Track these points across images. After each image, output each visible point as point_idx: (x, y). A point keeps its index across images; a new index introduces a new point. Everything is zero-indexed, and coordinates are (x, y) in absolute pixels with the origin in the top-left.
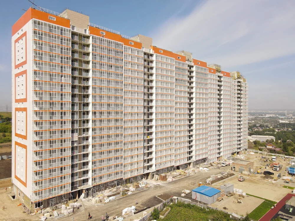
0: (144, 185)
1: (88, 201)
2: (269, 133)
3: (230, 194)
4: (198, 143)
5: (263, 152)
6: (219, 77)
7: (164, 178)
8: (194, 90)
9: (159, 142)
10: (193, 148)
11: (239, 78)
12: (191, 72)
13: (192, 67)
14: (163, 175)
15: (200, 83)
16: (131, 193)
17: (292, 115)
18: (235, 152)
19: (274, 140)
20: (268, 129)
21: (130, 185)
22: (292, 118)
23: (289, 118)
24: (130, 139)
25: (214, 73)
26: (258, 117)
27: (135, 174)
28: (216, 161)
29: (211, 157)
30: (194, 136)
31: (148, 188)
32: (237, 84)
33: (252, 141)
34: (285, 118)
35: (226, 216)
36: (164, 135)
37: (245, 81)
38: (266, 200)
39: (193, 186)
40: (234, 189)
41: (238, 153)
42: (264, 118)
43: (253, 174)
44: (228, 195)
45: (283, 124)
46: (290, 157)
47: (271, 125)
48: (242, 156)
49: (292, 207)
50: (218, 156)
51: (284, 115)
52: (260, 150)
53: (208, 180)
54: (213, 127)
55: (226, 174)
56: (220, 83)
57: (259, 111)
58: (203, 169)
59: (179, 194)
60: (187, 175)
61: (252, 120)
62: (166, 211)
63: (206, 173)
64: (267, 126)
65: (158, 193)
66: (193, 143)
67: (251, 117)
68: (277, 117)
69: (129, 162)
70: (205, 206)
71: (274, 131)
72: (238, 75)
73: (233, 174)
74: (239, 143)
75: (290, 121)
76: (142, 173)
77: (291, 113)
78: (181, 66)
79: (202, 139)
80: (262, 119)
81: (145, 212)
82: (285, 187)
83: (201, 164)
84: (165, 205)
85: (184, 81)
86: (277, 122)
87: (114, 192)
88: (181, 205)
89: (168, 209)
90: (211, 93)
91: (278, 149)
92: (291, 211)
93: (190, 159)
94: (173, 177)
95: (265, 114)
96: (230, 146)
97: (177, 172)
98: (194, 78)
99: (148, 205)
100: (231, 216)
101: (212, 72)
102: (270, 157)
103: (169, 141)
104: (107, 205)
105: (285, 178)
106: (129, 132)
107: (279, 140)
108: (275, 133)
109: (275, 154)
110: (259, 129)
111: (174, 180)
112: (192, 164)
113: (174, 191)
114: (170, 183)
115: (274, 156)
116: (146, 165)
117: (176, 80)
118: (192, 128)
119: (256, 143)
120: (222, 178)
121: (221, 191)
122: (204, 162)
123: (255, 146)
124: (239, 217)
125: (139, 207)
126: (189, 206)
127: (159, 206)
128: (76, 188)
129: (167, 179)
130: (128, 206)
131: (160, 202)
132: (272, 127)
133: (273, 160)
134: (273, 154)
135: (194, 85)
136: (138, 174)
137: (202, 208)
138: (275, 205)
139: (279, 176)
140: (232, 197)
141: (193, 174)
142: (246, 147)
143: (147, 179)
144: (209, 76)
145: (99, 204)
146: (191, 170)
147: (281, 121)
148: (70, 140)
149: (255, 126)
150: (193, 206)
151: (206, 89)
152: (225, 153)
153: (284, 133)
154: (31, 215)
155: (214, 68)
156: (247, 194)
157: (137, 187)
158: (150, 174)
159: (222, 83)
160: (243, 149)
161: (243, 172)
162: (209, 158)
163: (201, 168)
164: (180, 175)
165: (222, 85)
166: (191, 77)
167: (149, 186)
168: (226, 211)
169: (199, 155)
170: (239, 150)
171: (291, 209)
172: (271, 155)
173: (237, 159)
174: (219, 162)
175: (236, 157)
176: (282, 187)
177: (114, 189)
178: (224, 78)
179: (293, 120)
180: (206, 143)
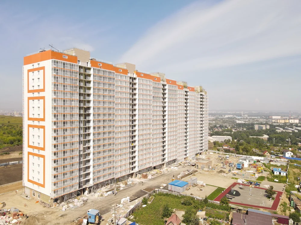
0: (131, 183)
1: (92, 196)
2: (227, 133)
3: (195, 185)
4: (169, 147)
5: (220, 152)
6: (186, 92)
7: (145, 177)
8: (166, 105)
9: (141, 148)
10: (166, 152)
11: (201, 91)
12: (164, 90)
13: (165, 85)
14: (145, 174)
15: (171, 98)
16: (123, 188)
17: (247, 115)
18: (199, 153)
19: (231, 140)
20: (227, 130)
21: (120, 183)
22: (247, 118)
23: (245, 119)
24: (120, 147)
25: (182, 89)
26: (218, 118)
27: (124, 174)
28: (184, 161)
29: (180, 158)
30: (166, 142)
31: (134, 185)
32: (200, 96)
33: (212, 141)
34: (241, 119)
35: (193, 199)
36: (145, 142)
37: (206, 93)
38: (219, 187)
39: (168, 181)
40: (198, 181)
41: (200, 154)
42: (224, 118)
43: (211, 170)
44: (194, 186)
45: (239, 125)
46: (240, 155)
47: (229, 126)
48: (203, 156)
49: (235, 191)
50: (185, 157)
51: (241, 116)
52: (218, 150)
53: (179, 177)
54: (181, 133)
55: (192, 171)
56: (186, 97)
57: (220, 112)
58: (174, 168)
59: (159, 187)
60: (163, 173)
61: (213, 120)
62: (152, 199)
63: (176, 171)
64: (226, 127)
65: (143, 188)
66: (166, 147)
67: (212, 118)
68: (234, 117)
69: (119, 164)
70: (178, 194)
71: (231, 131)
72: (200, 89)
73: (197, 171)
74: (201, 145)
75: (245, 122)
76: (128, 173)
77: (247, 114)
78: (156, 86)
79: (173, 144)
80: (221, 120)
81: (136, 201)
82: (233, 178)
83: (172, 164)
84: (150, 195)
85: (159, 98)
86: (234, 122)
87: (109, 189)
88: (161, 194)
89: (153, 197)
90: (180, 106)
91: (232, 149)
92: (234, 194)
93: (163, 161)
94: (152, 175)
95: (225, 114)
96: (194, 148)
97: (154, 172)
98: (167, 94)
99: (138, 196)
100: (195, 199)
101: (181, 89)
102: (225, 156)
103: (148, 146)
104: (107, 197)
105: (233, 172)
106: (120, 141)
107: (235, 139)
108: (232, 133)
109: (229, 154)
110: (218, 129)
111: (153, 177)
112: (165, 165)
113: (154, 185)
114: (150, 180)
115: (228, 155)
116: (131, 166)
117: (153, 97)
118: (165, 135)
119: (215, 143)
120: (189, 174)
121: (189, 183)
122: (174, 162)
123: (214, 147)
124: (201, 199)
125: (131, 197)
126: (167, 195)
127: (146, 195)
128: (82, 187)
129: (147, 177)
130: (124, 197)
131: (146, 193)
132: (230, 128)
133: (227, 158)
134: (227, 154)
135: (166, 100)
136: (126, 174)
137: (176, 195)
138: (225, 190)
139: (230, 171)
140: (196, 187)
141: (166, 172)
142: (207, 148)
143: (132, 177)
144: (178, 92)
145: (101, 197)
146: (165, 169)
147: (238, 122)
148: (78, 149)
149: (215, 126)
150: (170, 195)
151: (176, 103)
152: (191, 155)
153: (239, 133)
154: (51, 208)
155: (182, 84)
156: (206, 184)
157: (126, 184)
158: (134, 173)
159: (188, 97)
160: (204, 150)
161: (204, 169)
162: (178, 159)
163: (172, 168)
164: (157, 173)
165: (188, 99)
166: (164, 94)
167: (135, 183)
168: (192, 196)
169: (170, 157)
170: (201, 152)
171: (235, 192)
172: (226, 155)
173: (200, 159)
174: (185, 162)
175: (199, 157)
176: (230, 178)
177: (109, 186)
178: (190, 92)
179: (248, 121)
180: (176, 147)
